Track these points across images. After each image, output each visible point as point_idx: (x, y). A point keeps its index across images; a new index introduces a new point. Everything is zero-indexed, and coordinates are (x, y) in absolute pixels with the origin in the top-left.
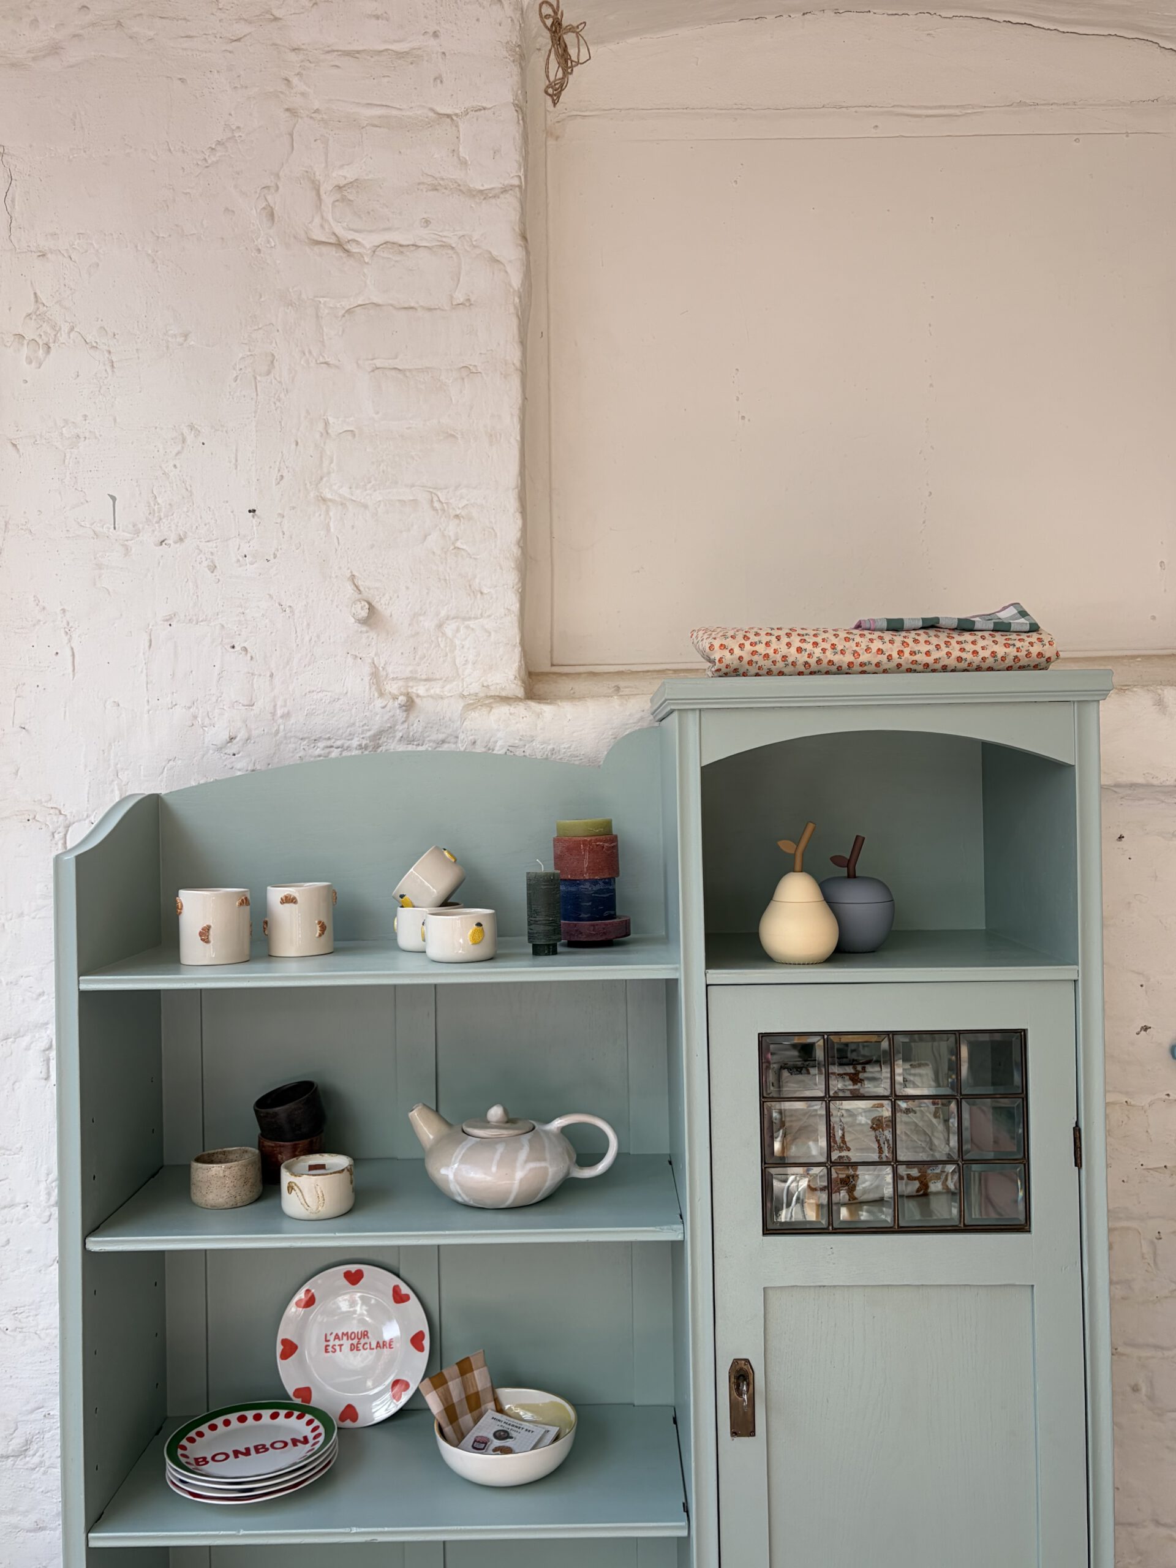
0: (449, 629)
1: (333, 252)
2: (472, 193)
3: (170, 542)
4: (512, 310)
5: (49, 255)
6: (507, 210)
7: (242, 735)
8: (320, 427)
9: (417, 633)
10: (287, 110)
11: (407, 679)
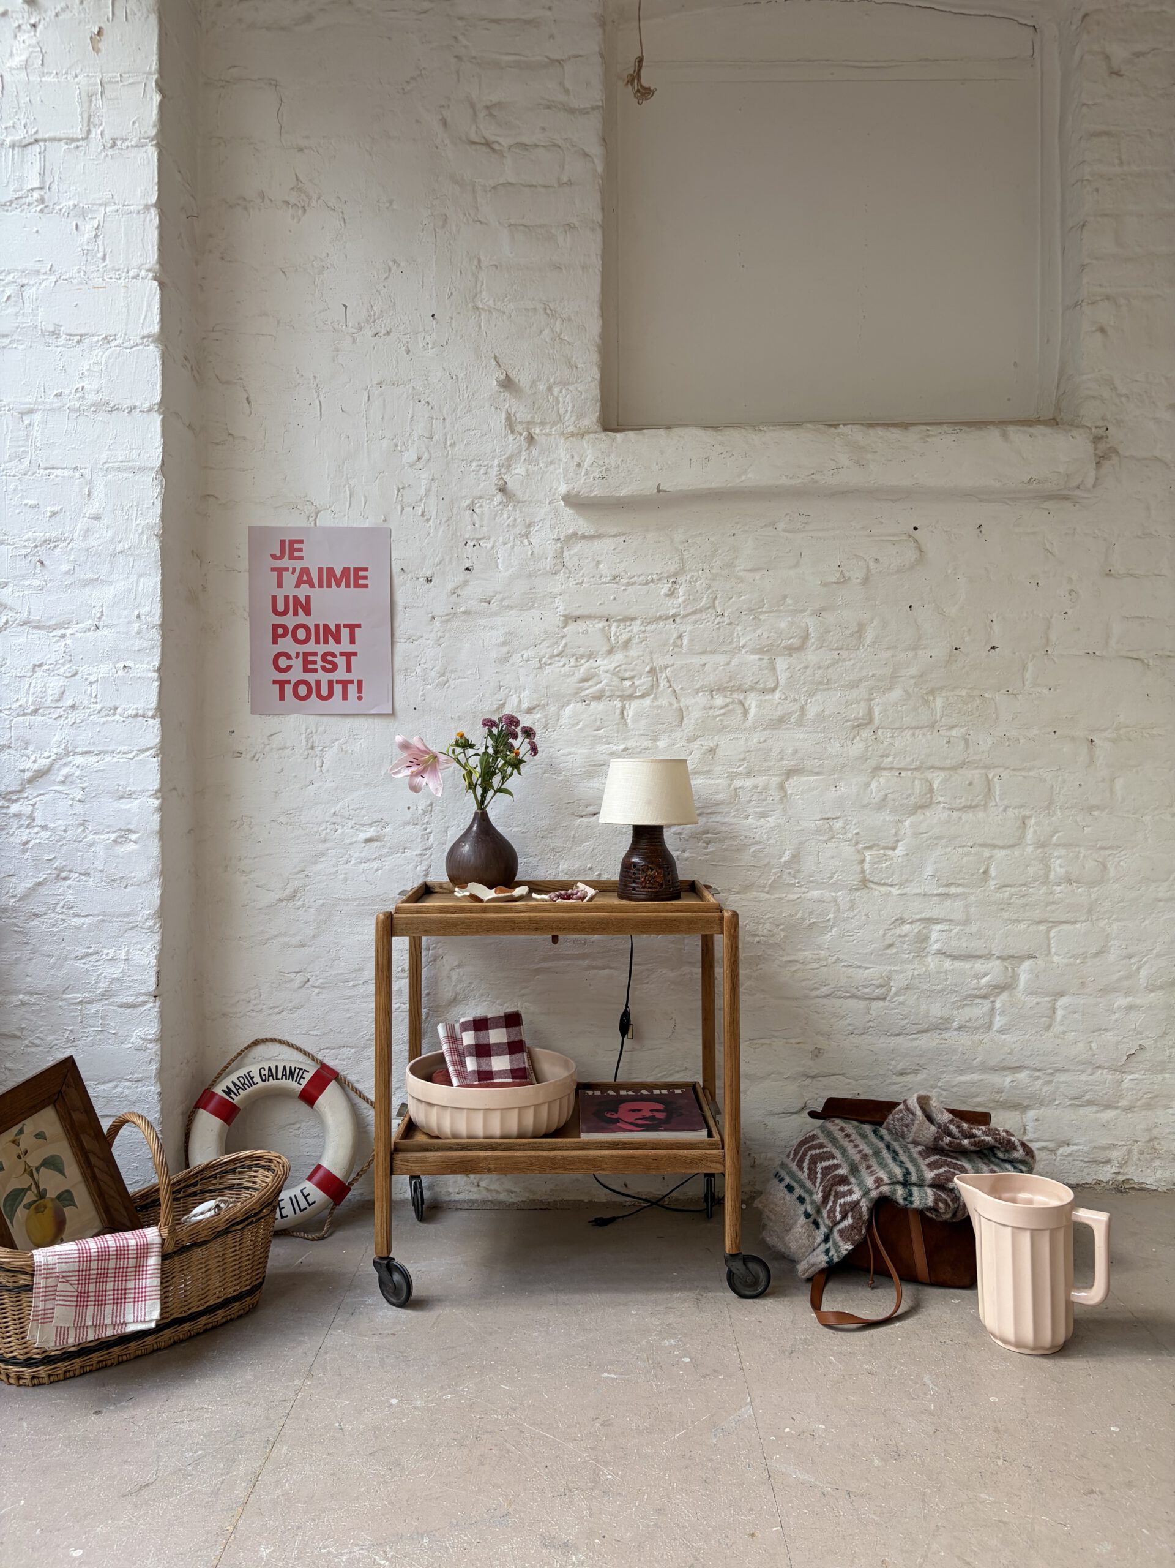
0: (556, 390)
1: (485, 149)
2: (572, 111)
3: (382, 334)
4: (597, 187)
5: (306, 151)
6: (594, 121)
7: (426, 456)
8: (476, 263)
9: (535, 393)
10: (456, 57)
11: (529, 423)
